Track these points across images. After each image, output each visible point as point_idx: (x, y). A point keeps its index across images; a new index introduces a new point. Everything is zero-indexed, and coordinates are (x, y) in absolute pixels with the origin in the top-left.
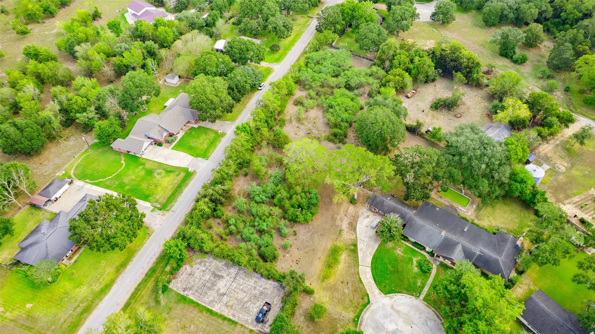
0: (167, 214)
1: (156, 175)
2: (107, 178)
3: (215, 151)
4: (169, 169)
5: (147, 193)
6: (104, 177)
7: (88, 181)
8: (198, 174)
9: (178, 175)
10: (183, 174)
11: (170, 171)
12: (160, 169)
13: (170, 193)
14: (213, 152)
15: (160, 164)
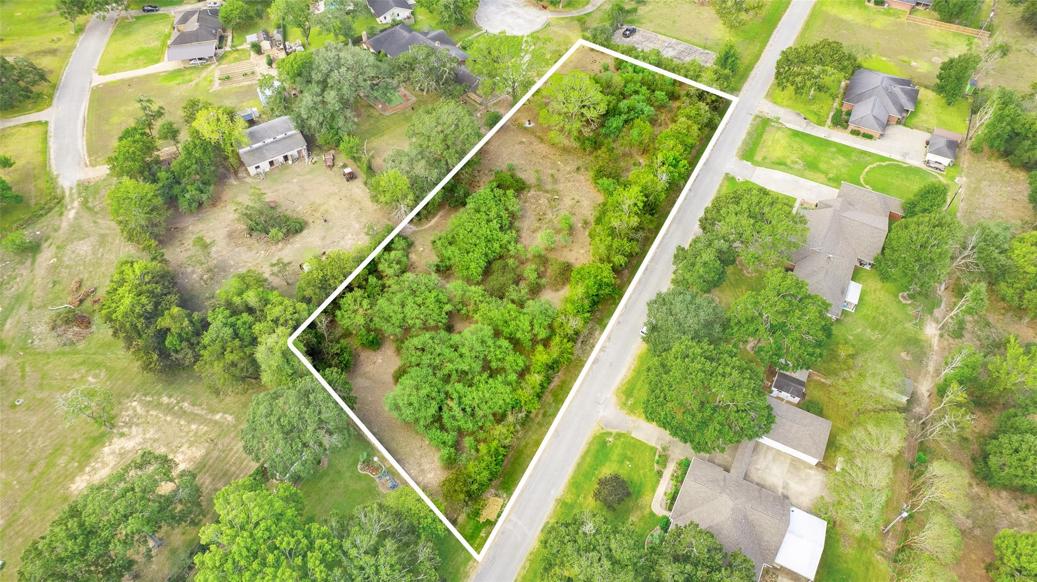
0: (757, 112)
1: (800, 161)
2: (875, 165)
3: (718, 186)
4: (782, 167)
5: (797, 139)
6: (880, 166)
7: (905, 165)
8: (735, 154)
9: (765, 158)
10: (758, 158)
11: (780, 164)
12: (799, 170)
13: (764, 137)
14: (721, 186)
15: (802, 176)
